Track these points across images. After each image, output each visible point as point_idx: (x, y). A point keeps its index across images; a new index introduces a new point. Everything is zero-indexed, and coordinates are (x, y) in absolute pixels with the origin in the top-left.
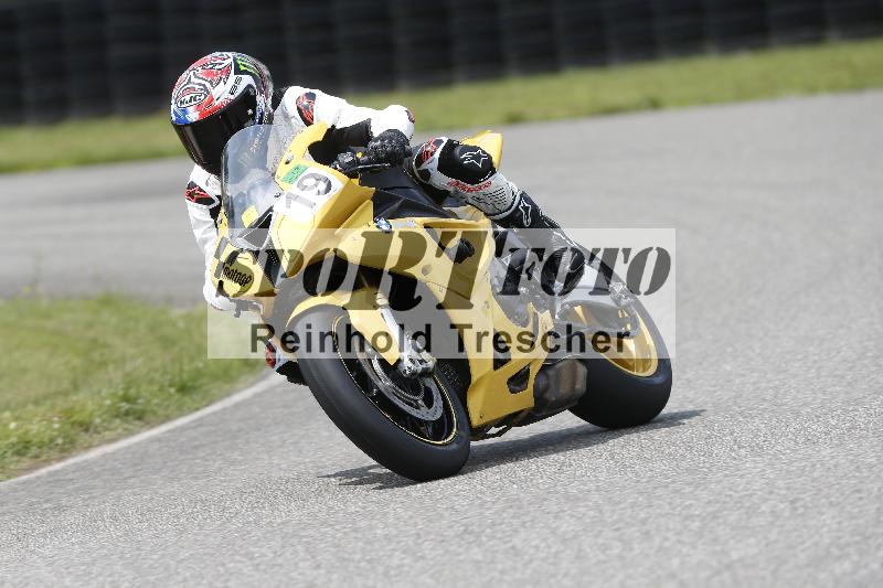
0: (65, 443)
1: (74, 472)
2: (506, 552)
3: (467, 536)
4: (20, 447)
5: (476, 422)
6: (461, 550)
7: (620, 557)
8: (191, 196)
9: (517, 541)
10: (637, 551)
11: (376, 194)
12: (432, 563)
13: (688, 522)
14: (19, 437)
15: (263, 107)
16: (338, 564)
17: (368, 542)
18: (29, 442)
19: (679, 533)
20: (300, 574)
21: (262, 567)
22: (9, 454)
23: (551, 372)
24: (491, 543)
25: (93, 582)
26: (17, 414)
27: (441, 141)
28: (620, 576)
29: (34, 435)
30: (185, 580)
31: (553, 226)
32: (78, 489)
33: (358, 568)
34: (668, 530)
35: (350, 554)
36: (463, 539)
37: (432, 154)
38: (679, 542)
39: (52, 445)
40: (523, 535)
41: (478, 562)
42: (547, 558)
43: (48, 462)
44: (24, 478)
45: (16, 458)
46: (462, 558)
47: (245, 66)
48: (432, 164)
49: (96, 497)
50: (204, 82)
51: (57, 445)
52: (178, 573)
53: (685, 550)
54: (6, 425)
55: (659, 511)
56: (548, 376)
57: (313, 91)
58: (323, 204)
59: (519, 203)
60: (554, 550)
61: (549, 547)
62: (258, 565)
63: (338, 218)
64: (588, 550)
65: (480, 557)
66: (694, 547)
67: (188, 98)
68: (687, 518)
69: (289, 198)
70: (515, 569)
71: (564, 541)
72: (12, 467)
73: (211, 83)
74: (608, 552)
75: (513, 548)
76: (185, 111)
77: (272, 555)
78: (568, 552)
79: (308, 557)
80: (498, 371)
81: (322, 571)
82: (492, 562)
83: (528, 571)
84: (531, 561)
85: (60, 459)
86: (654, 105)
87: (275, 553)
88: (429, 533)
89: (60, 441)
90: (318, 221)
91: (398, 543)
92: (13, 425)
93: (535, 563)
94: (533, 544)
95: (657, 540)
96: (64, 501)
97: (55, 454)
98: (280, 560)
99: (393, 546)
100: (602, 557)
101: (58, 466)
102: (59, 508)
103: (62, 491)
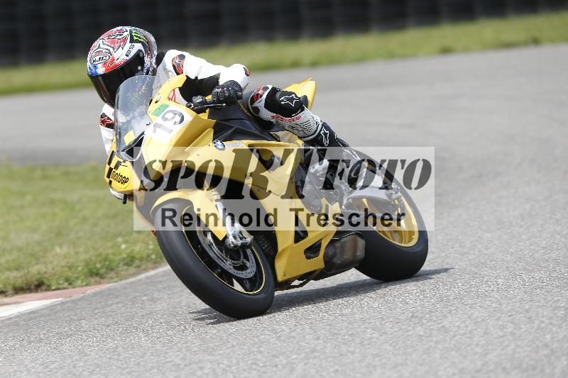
0: (156, 258)
1: (162, 276)
2: (439, 330)
3: (413, 319)
4: (128, 260)
5: (280, 278)
6: (410, 328)
7: (512, 334)
8: (103, 122)
9: (446, 323)
10: (523, 330)
11: (216, 124)
12: (391, 336)
13: (556, 312)
14: (128, 254)
15: (149, 64)
16: (330, 337)
17: (350, 323)
18: (133, 257)
19: (551, 318)
20: (307, 343)
21: (282, 338)
22: (121, 265)
23: (337, 245)
24: (428, 324)
25: (174, 347)
26: (127, 238)
27: (268, 88)
28: (513, 346)
29: (137, 253)
30: (233, 346)
31: (344, 145)
32: (165, 288)
33: (344, 339)
34: (543, 316)
35: (339, 330)
36: (411, 321)
37: (261, 96)
38: (551, 324)
39: (149, 259)
40: (450, 319)
41: (421, 336)
42: (465, 333)
43: (146, 270)
44: (131, 280)
45: (125, 267)
46: (410, 333)
47: (137, 37)
48: (261, 104)
49: (176, 293)
50: (109, 48)
51: (152, 259)
52: (228, 342)
53: (554, 329)
54: (119, 246)
55: (537, 304)
56: (335, 247)
57: (184, 53)
58: (177, 130)
59: (321, 130)
60: (469, 329)
61: (467, 327)
62: (280, 337)
63: (188, 140)
64: (492, 329)
65: (422, 333)
66: (560, 327)
67: (97, 58)
68: (556, 308)
69: (155, 126)
70: (445, 341)
71: (476, 323)
72: (123, 273)
73: (114, 49)
74: (505, 330)
75: (443, 327)
76: (95, 67)
77: (289, 331)
78: (479, 330)
79: (312, 332)
80: (297, 244)
81: (321, 341)
82: (430, 336)
83: (453, 342)
84: (454, 336)
85: (153, 268)
86: (536, 42)
87: (290, 329)
88: (388, 318)
89: (153, 257)
90: (174, 142)
91: (369, 323)
92: (123, 246)
93: (457, 338)
94: (457, 324)
95: (537, 322)
96: (156, 295)
97: (150, 265)
98: (294, 334)
99: (366, 325)
100: (501, 333)
101: (152, 273)
102: (153, 300)
103: (155, 288)
